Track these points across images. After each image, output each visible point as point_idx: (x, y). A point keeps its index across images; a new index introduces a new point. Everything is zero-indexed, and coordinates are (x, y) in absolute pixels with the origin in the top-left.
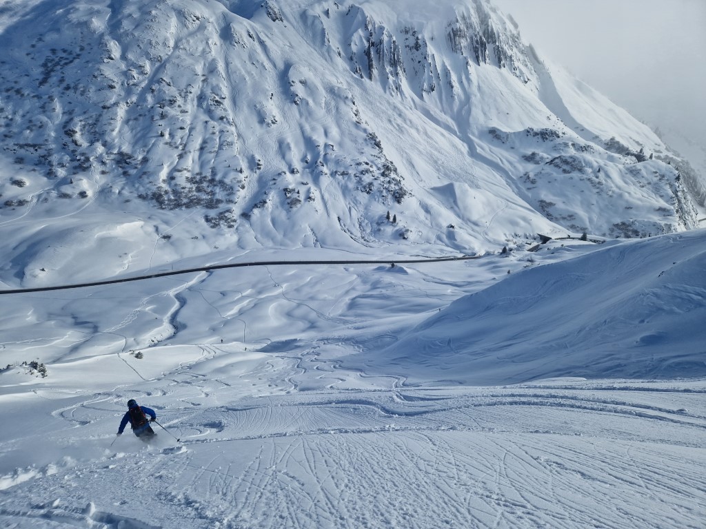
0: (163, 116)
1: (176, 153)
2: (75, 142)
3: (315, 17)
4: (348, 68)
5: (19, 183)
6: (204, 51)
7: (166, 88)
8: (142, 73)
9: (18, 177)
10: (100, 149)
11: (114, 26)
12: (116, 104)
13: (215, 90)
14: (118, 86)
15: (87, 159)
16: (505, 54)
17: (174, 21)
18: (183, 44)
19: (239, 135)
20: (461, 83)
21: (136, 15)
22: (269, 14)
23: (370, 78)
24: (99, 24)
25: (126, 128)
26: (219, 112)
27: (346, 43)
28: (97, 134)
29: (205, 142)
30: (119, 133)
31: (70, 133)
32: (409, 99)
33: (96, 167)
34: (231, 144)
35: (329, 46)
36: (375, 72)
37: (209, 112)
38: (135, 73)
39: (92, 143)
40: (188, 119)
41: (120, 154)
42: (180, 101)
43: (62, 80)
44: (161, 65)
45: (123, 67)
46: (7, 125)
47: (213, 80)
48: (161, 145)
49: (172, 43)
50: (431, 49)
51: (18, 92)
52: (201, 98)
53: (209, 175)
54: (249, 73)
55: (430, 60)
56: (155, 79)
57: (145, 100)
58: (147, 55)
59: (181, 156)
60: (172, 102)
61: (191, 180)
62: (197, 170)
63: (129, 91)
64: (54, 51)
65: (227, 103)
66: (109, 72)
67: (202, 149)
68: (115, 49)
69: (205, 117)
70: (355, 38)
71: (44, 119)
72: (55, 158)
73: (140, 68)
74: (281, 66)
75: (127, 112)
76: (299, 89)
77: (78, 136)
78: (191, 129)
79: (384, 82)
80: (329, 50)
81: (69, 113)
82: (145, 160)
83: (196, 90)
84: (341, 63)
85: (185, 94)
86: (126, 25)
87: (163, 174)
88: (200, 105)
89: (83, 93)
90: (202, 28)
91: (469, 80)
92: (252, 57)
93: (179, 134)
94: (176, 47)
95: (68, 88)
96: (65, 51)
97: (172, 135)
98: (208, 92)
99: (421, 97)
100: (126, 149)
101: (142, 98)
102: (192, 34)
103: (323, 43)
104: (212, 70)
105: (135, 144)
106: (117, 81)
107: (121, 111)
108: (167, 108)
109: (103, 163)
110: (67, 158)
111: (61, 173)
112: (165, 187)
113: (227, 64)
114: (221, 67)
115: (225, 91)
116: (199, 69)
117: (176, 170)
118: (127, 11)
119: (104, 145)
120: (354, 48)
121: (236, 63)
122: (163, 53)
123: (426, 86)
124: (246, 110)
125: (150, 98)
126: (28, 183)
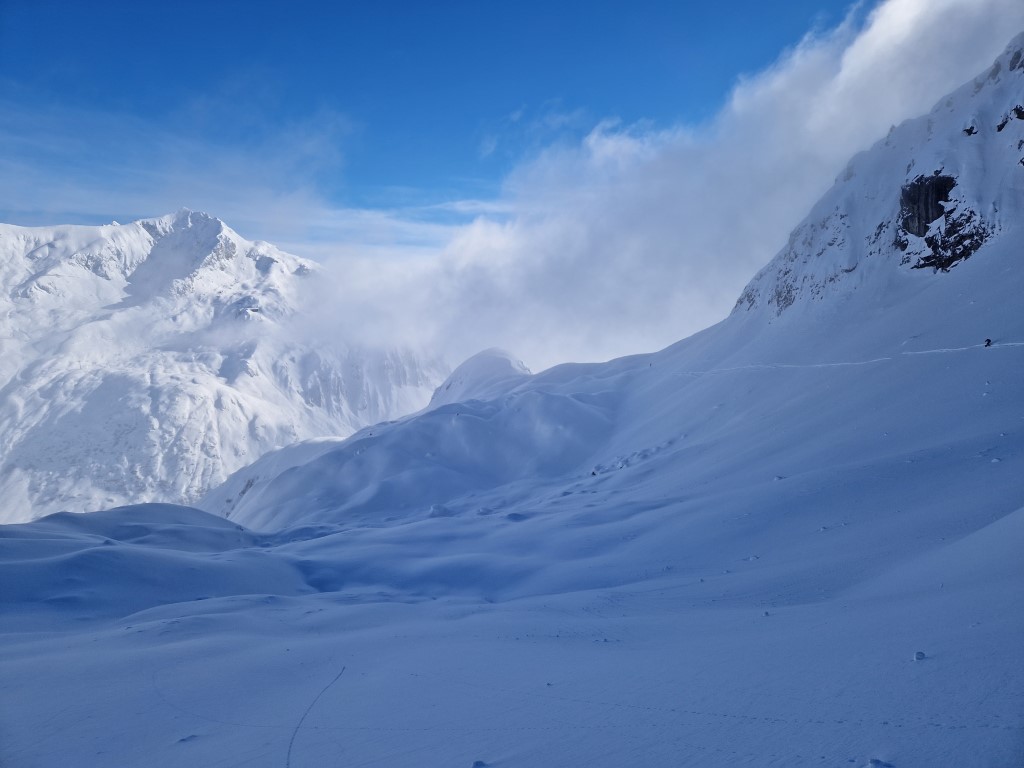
0: (182, 459)
1: (189, 479)
2: (137, 477)
3: (282, 367)
4: (303, 401)
5: (111, 501)
6: (205, 417)
7: (184, 443)
8: (171, 436)
9: (111, 498)
10: (150, 479)
11: (155, 410)
12: (157, 455)
13: (211, 439)
14: (158, 444)
15: (144, 485)
16: (423, 375)
17: (188, 402)
18: (194, 416)
19: (223, 464)
20: (385, 402)
21: (167, 402)
22: (248, 373)
23: (319, 406)
24: (146, 409)
25: (163, 467)
26: (213, 452)
27: (303, 381)
28: (148, 470)
29: (205, 470)
30: (159, 468)
31: (134, 472)
32: (346, 416)
33: (149, 489)
34: (218, 470)
35: (291, 388)
36: (323, 400)
37: (207, 453)
38: (167, 436)
39: (146, 477)
40: (196, 459)
41: (161, 481)
42: (191, 449)
43: (127, 443)
44: (181, 430)
45: (160, 433)
46: (98, 470)
47: (210, 434)
48: (182, 474)
49: (187, 416)
50: (366, 380)
51: (101, 451)
52: (203, 445)
53: (206, 487)
54: (231, 426)
55: (365, 389)
56: (178, 438)
57: (173, 450)
58: (173, 425)
59: (192, 480)
60: (187, 451)
61: (197, 492)
62: (200, 485)
63: (163, 446)
64: (119, 425)
65: (218, 447)
66: (154, 436)
67: (203, 474)
68: (156, 423)
69: (205, 456)
70: (311, 378)
71: (119, 466)
72: (127, 486)
73: (170, 433)
74: (251, 418)
75: (163, 458)
76: (261, 432)
77: (138, 474)
78: (198, 464)
79: (329, 407)
80: (290, 390)
81: (132, 461)
82: (174, 483)
83: (200, 442)
84: (299, 398)
85: (194, 445)
86: (162, 408)
87: (184, 490)
88: (202, 449)
89: (139, 450)
90: (204, 403)
91: (390, 400)
92: (234, 417)
93: (191, 468)
94: (190, 418)
95: (130, 447)
96: (126, 425)
97: (187, 469)
98: (207, 441)
99: (356, 413)
100: (164, 478)
101: (171, 450)
102: (198, 408)
103: (286, 386)
104: (209, 428)
105: (168, 475)
106: (157, 441)
107: (160, 458)
108: (185, 454)
109: (152, 487)
110: (133, 486)
111: (131, 493)
112: (184, 496)
113: (218, 423)
114: (215, 426)
115: (217, 439)
116: (202, 429)
117: (189, 487)
118: (161, 399)
119: (152, 477)
120: (310, 385)
121: (224, 422)
122: (181, 422)
123: (360, 406)
124: (227, 448)
125: (175, 449)
126: (115, 500)
